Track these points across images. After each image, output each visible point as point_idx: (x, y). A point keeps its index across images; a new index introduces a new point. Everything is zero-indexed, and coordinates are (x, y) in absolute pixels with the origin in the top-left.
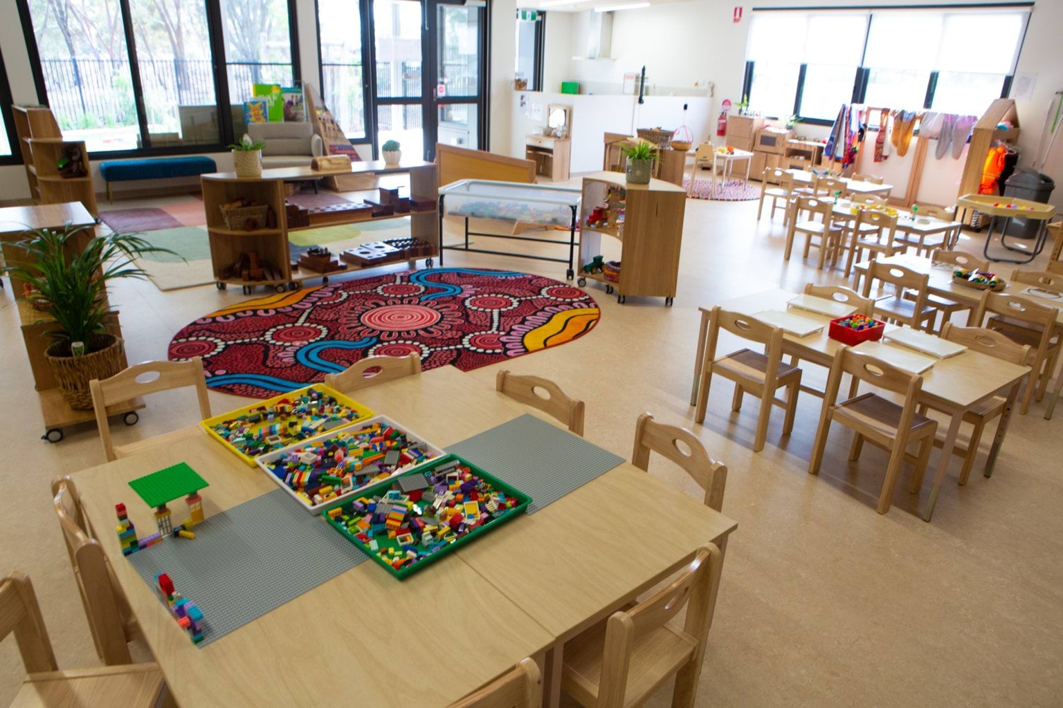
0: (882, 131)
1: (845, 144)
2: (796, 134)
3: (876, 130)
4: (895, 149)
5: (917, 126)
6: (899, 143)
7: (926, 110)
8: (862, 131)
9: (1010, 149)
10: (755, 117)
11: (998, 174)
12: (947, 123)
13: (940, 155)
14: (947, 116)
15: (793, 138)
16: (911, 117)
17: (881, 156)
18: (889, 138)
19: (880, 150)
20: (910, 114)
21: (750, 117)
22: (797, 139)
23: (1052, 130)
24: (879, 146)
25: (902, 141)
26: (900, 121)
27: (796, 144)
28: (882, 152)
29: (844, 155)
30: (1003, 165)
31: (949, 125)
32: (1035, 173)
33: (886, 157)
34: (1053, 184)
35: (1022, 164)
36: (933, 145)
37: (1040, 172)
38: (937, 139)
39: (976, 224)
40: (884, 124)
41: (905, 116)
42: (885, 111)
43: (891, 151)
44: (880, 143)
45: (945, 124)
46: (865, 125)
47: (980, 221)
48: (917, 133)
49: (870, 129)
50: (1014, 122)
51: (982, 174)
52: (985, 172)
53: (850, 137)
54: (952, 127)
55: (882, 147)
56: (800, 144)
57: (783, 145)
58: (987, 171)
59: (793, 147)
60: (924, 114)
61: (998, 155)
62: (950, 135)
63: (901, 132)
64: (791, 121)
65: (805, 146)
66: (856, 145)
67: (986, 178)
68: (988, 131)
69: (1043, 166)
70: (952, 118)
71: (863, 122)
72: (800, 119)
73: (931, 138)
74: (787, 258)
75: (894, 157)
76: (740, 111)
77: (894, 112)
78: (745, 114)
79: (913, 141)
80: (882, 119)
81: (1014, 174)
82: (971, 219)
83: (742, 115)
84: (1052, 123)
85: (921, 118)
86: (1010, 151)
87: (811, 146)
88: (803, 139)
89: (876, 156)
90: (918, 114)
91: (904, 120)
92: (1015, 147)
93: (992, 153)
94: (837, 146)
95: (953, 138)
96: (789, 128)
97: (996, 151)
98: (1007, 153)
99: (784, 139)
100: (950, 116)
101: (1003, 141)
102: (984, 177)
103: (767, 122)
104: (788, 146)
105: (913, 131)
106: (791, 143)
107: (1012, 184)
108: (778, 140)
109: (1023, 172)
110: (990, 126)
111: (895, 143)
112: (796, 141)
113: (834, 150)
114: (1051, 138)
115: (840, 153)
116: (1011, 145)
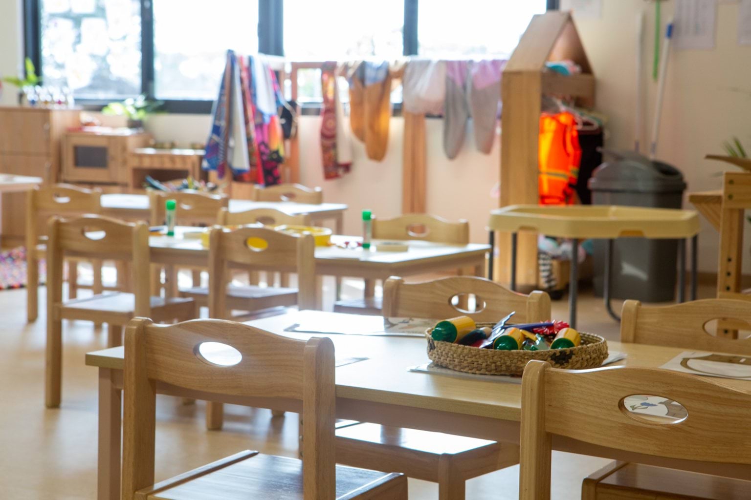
0: (329, 110)
1: (249, 140)
2: (151, 136)
3: (318, 112)
4: (361, 147)
5: (396, 96)
6: (368, 133)
7: (408, 59)
8: (287, 115)
9: (586, 118)
10: (56, 107)
11: (573, 171)
12: (453, 82)
13: (454, 151)
14: (449, 64)
15: (147, 145)
16: (381, 75)
17: (337, 165)
18: (345, 124)
19: (332, 152)
20: (379, 69)
21: (43, 107)
22: (155, 147)
23: (656, 74)
24: (328, 143)
25: (372, 127)
26: (359, 84)
27: (150, 156)
28: (336, 156)
29: (251, 164)
30: (578, 152)
31: (459, 84)
32: (643, 160)
33: (347, 167)
34: (681, 179)
35: (615, 143)
36: (435, 130)
37: (652, 157)
38: (440, 117)
39: (549, 281)
40: (330, 96)
41: (369, 73)
42: (329, 69)
43: (353, 151)
44: (329, 137)
45: (450, 83)
46: (293, 103)
47: (555, 275)
48: (398, 110)
49: (305, 112)
50: (581, 59)
51: (539, 172)
52: (544, 168)
53: (260, 126)
54: (464, 87)
55: (334, 146)
56: (161, 156)
57: (125, 162)
58: (549, 165)
59: (147, 164)
60: (406, 65)
61: (562, 130)
62: (465, 105)
63: (367, 108)
64: (138, 109)
65: (173, 158)
66: (277, 144)
67: (550, 182)
68: (530, 74)
69: (654, 147)
70: (463, 67)
71: (288, 96)
72: (155, 105)
73: (429, 116)
74: (54, 402)
75: (364, 165)
76: (21, 96)
77: (346, 67)
78: (33, 102)
79: (396, 126)
80: (324, 85)
81: (603, 166)
82: (538, 271)
83: (26, 105)
84: (651, 58)
85: (400, 74)
86: (586, 124)
87: (184, 158)
88: (167, 145)
89: (326, 166)
90: (394, 68)
91: (368, 83)
92: (593, 114)
93: (550, 126)
94: (232, 143)
95: (471, 110)
96: (134, 124)
97: (558, 122)
98: (579, 127)
99: (124, 149)
100: (456, 67)
101: (565, 102)
102: (545, 178)
103: (86, 117)
104: (134, 163)
105: (391, 107)
106: (141, 156)
107: (603, 186)
108: (112, 152)
109: (619, 158)
110: (532, 64)
111: (359, 133)
112: (150, 151)
113: (225, 154)
114: (656, 90)
115: (241, 160)
116: (585, 112)
